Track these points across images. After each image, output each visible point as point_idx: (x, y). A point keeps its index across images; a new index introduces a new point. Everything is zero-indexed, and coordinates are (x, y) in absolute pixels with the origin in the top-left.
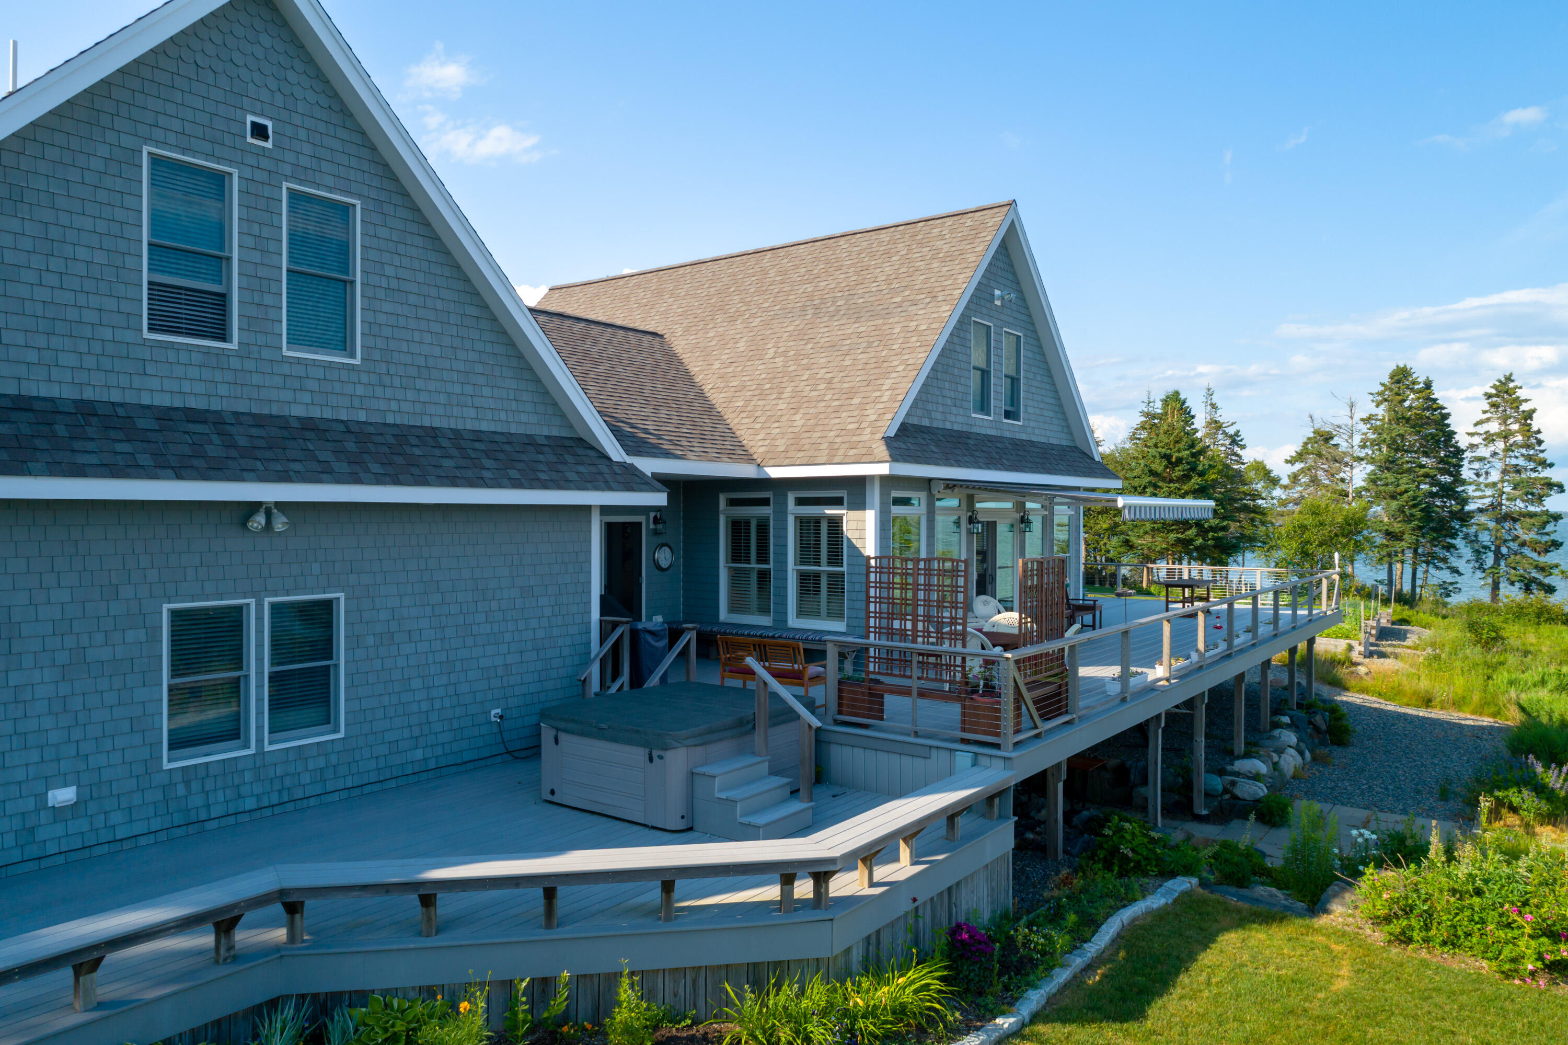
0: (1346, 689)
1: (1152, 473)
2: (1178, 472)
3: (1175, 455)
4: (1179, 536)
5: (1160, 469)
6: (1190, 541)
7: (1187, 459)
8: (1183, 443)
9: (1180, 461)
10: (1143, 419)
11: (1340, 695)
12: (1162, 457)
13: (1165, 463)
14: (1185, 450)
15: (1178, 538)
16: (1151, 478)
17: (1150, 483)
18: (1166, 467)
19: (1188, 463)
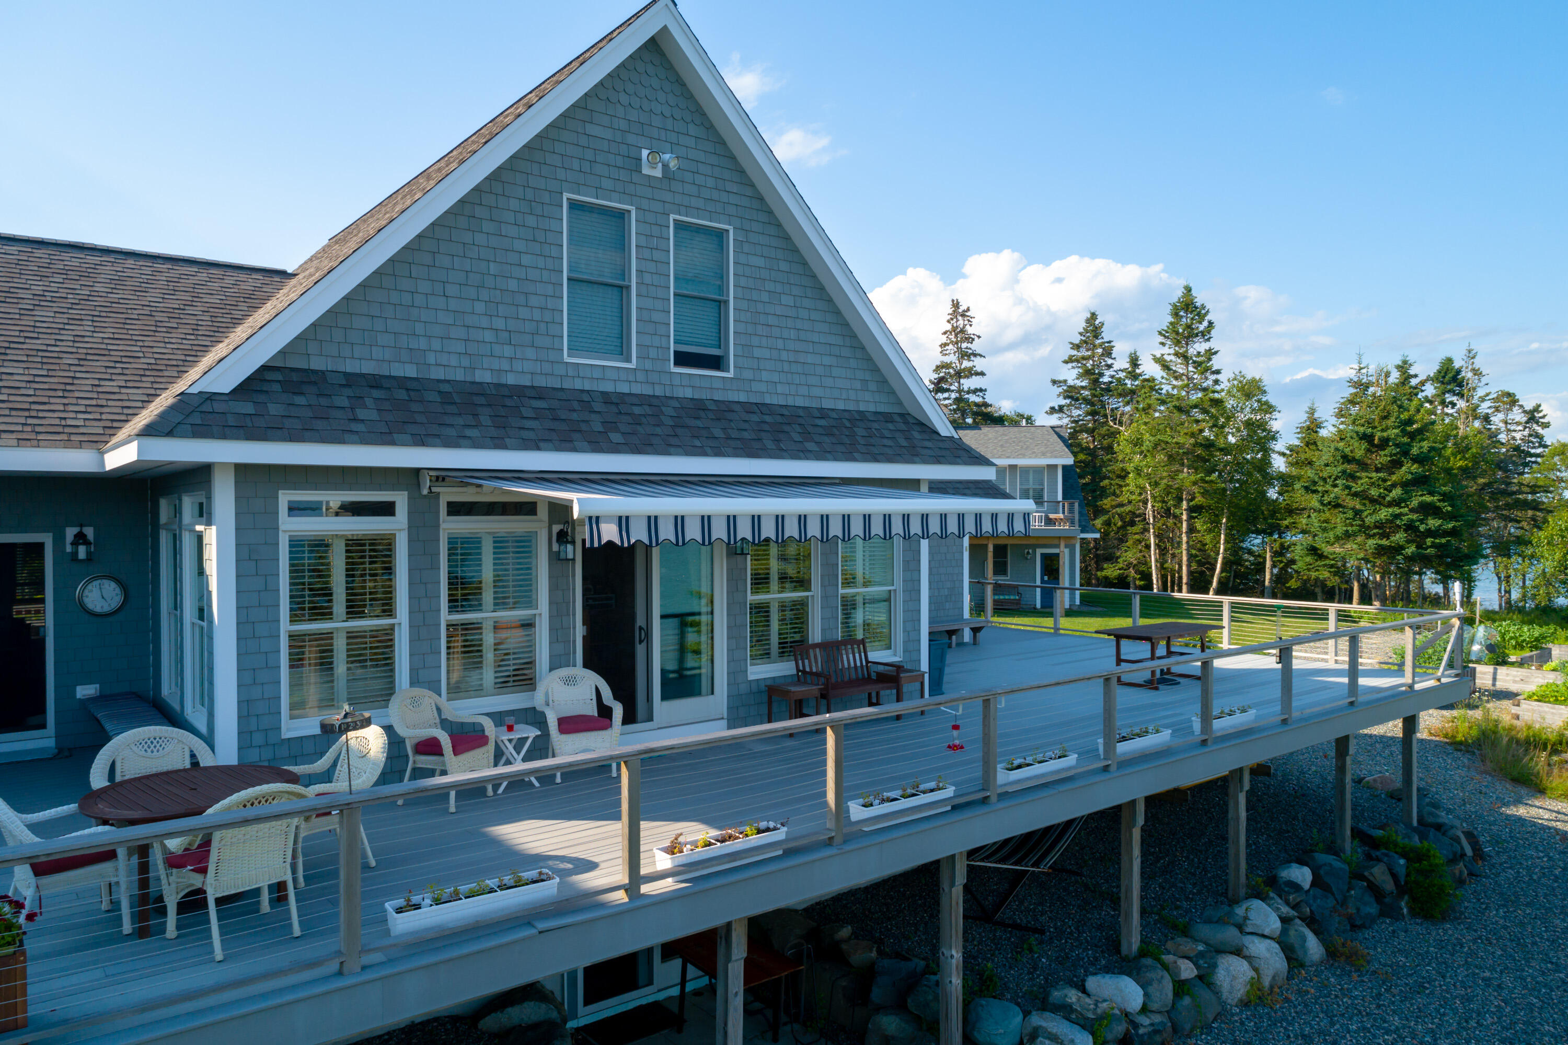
0: (1541, 791)
1: (1346, 459)
2: (1382, 458)
3: (1378, 435)
4: (1384, 542)
5: (1359, 453)
6: (1399, 549)
7: (1395, 439)
8: (1393, 419)
9: (1384, 443)
10: (1353, 391)
11: (1518, 801)
12: (1361, 439)
13: (1365, 445)
14: (1395, 428)
15: (1380, 546)
16: (1346, 466)
17: (1344, 472)
18: (1368, 450)
19: (1397, 445)
